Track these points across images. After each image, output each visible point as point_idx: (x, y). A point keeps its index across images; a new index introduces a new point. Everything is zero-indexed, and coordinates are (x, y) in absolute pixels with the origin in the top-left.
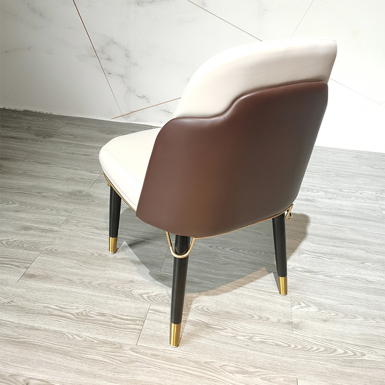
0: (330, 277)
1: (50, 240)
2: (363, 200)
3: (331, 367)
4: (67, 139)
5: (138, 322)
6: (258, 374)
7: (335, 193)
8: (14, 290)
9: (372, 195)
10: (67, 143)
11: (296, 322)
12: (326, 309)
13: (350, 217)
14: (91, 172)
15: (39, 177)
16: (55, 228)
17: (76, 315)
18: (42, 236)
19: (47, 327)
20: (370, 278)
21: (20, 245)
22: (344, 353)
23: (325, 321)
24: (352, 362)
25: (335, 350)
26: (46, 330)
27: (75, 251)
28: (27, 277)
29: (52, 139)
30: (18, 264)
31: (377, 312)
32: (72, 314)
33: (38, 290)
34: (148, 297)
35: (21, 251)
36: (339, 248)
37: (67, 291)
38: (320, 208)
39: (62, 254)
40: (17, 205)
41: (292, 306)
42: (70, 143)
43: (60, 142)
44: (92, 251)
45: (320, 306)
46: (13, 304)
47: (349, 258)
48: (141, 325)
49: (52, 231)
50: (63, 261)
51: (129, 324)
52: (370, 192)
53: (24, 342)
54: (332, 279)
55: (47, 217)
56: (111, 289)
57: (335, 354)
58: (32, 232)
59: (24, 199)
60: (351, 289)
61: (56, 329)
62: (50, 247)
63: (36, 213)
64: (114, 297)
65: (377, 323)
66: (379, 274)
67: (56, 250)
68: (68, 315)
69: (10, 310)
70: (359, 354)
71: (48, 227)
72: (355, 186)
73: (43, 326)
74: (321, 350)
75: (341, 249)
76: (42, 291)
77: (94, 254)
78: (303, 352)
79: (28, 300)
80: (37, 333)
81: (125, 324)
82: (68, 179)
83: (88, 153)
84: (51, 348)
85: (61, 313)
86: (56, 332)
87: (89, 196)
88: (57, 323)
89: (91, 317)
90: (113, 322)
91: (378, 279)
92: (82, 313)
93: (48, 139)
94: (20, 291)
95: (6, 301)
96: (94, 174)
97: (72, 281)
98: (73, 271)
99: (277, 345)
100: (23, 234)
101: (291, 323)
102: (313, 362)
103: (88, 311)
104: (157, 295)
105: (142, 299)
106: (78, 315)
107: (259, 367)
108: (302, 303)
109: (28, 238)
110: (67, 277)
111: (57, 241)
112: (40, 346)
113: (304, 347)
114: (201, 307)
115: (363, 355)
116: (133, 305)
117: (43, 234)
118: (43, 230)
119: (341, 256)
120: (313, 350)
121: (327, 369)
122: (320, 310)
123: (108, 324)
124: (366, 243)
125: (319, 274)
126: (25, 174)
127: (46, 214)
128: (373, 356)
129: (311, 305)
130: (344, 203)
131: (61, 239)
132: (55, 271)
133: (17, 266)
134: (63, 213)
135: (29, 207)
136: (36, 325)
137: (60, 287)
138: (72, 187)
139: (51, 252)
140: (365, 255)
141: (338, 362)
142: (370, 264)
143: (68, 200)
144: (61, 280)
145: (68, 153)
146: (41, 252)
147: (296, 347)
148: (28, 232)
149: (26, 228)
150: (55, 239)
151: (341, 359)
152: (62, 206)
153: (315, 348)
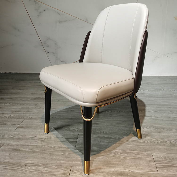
0: (157, 117)
1: (28, 114)
2: (165, 92)
4: (30, 81)
5: (74, 139)
6: (134, 153)
7: (152, 90)
8: (14, 133)
9: (169, 90)
11: (146, 134)
12: (159, 128)
13: (161, 97)
15: (20, 94)
16: (30, 110)
17: (45, 139)
18: (24, 114)
19: (32, 144)
20: (175, 117)
21: (15, 117)
22: (170, 143)
23: (159, 132)
24: (174, 145)
25: (166, 142)
26: (32, 145)
28: (20, 128)
29: (24, 81)
32: (43, 139)
33: (26, 132)
34: (78, 130)
35: (15, 119)
36: (159, 108)
37: (39, 131)
38: (147, 95)
39: (35, 119)
40: (11, 104)
41: (143, 129)
42: (32, 82)
43: (27, 82)
45: (156, 128)
47: (164, 111)
48: (76, 140)
50: (35, 121)
51: (71, 140)
52: (167, 89)
53: (22, 151)
54: (159, 118)
55: (25, 107)
58: (19, 112)
59: (13, 102)
60: (168, 121)
61: (36, 144)
62: (29, 117)
63: (20, 106)
64: (62, 131)
67: (31, 118)
69: (14, 140)
71: (27, 110)
72: (160, 87)
73: (30, 144)
74: (160, 142)
76: (28, 132)
78: (152, 144)
79: (22, 136)
80: (28, 147)
82: (33, 94)
84: (35, 152)
85: (38, 139)
86: (36, 146)
87: (43, 98)
88: (37, 142)
89: (52, 139)
92: (48, 138)
93: (22, 81)
94: (17, 133)
95: (11, 137)
97: (41, 127)
99: (140, 142)
100: (15, 114)
101: (144, 134)
102: (157, 147)
103: (50, 137)
105: (75, 131)
108: (147, 127)
109: (18, 115)
110: (39, 126)
112: (30, 151)
113: (152, 142)
114: (102, 132)
116: (71, 133)
118: (24, 111)
119: (161, 110)
121: (164, 148)
123: (61, 141)
125: (153, 117)
126: (13, 93)
129: (151, 127)
130: (157, 93)
131: (33, 114)
132: (32, 125)
133: (14, 125)
134: (33, 105)
135: (17, 104)
136: (27, 144)
137: (36, 130)
138: (35, 96)
139: (29, 119)
140: (171, 109)
141: (168, 146)
142: (174, 112)
143: (34, 100)
144: (36, 127)
145: (32, 85)
146: (25, 119)
147: (148, 142)
148: (17, 113)
149: (16, 111)
150: (30, 114)
151: (169, 144)
152: (32, 103)
153: (157, 142)
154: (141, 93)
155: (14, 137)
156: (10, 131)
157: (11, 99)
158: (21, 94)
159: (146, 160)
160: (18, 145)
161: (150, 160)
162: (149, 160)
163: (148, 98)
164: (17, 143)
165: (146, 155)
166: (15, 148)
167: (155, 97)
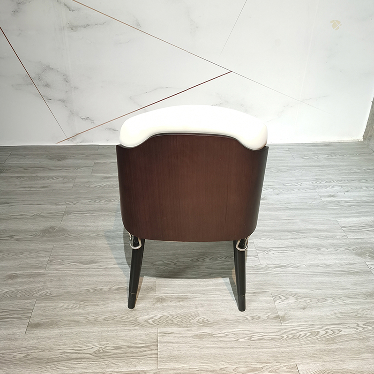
0: (297, 268)
1: (41, 285)
2: (304, 191)
3: (319, 348)
5: (152, 347)
6: (265, 368)
8: (25, 343)
9: (310, 185)
10: (20, 177)
11: (282, 315)
12: (302, 298)
13: (298, 209)
14: (56, 205)
15: (5, 219)
16: (42, 271)
17: (94, 354)
18: (31, 283)
20: (328, 263)
21: (13, 296)
22: (325, 333)
23: (304, 309)
24: (333, 339)
25: (318, 332)
27: (70, 290)
28: (33, 327)
29: (2, 174)
30: (19, 316)
31: (340, 292)
32: (89, 354)
33: (49, 338)
34: (154, 321)
35: (16, 302)
36: (297, 240)
37: (76, 333)
38: (272, 205)
39: (58, 297)
41: (275, 302)
42: (23, 177)
43: (12, 177)
44: (86, 287)
45: (296, 296)
46: (30, 357)
47: (307, 247)
48: (156, 349)
49: (39, 275)
50: (62, 304)
51: (145, 351)
52: (308, 183)
54: (300, 270)
55: (28, 261)
56: (117, 321)
57: (319, 335)
60: (315, 275)
61: (80, 371)
62: (44, 292)
63: (16, 259)
64: (123, 328)
65: (343, 301)
66: (334, 257)
67: (50, 294)
68: (86, 355)
69: (30, 364)
70: (337, 331)
71: (34, 272)
72: (294, 178)
74: (308, 335)
75: (299, 240)
76: (53, 338)
77: (89, 291)
78: (294, 340)
79: (44, 350)
81: (141, 352)
82: (35, 217)
83: (46, 185)
85: (79, 356)
87: (63, 231)
88: (79, 365)
89: (108, 352)
90: (130, 352)
91: (334, 262)
92: (99, 351)
94: (32, 342)
95: (22, 355)
96: (60, 207)
97: (78, 322)
98: (75, 311)
99: (273, 339)
100: (11, 284)
101: (278, 317)
102: (304, 347)
103: (103, 347)
104: (160, 317)
105: (148, 325)
106: (96, 353)
107: (264, 362)
108: (281, 297)
109: (18, 287)
110: (72, 318)
111: (49, 284)
113: (294, 336)
114: (201, 320)
115: (340, 331)
116: (142, 332)
117: (32, 279)
118: (30, 276)
119: (300, 246)
120: (301, 336)
121: (316, 350)
122: (297, 299)
123: (126, 354)
124: (317, 231)
125: (288, 267)
127: (27, 259)
128: (347, 330)
129: (289, 296)
130: (290, 196)
131: (51, 281)
132: (58, 316)
133: (19, 318)
134: (43, 254)
135: (6, 254)
137: (69, 330)
138: (42, 225)
140: (318, 242)
141: (323, 342)
142: (324, 249)
143: (44, 239)
144: (67, 322)
145: (25, 188)
146: (37, 299)
147: (288, 336)
148: (15, 281)
149: (11, 277)
150: (45, 282)
151: (324, 339)
152: (40, 246)
153: (303, 334)
155: (28, 355)
156: (16, 339)
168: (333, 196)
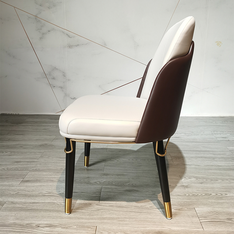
1: (34, 165)
2: (205, 135)
3: (211, 201)
4: (31, 124)
5: (97, 193)
7: (190, 134)
8: (18, 188)
9: (210, 133)
11: (186, 185)
12: (200, 179)
13: (201, 142)
14: (50, 136)
15: (19, 140)
16: (36, 160)
17: (59, 194)
18: (29, 164)
19: (43, 201)
20: (220, 165)
21: (17, 169)
22: (216, 195)
23: (201, 183)
24: (221, 198)
25: (211, 194)
26: (43, 203)
27: (51, 168)
28: (24, 182)
29: (22, 124)
31: (228, 177)
32: (56, 194)
33: (33, 187)
34: (100, 183)
35: (17, 172)
37: (51, 185)
38: (184, 140)
39: (43, 170)
40: (9, 153)
41: (182, 179)
42: (34, 125)
43: (27, 125)
44: (61, 167)
45: (197, 178)
47: (206, 158)
48: (99, 194)
49: (33, 162)
50: (44, 173)
51: (92, 195)
52: (208, 132)
53: (31, 209)
54: (200, 167)
55: (29, 156)
56: (77, 182)
57: (211, 196)
58: (21, 163)
59: (12, 150)
60: (211, 169)
61: (49, 201)
62: (35, 168)
63: (22, 155)
64: (80, 185)
65: (229, 181)
67: (39, 169)
68: (54, 195)
69: (18, 197)
70: (224, 194)
71: (31, 160)
72: (199, 130)
73: (41, 201)
74: (203, 195)
75: (200, 155)
76: (36, 186)
77: (62, 169)
79: (29, 191)
80: (38, 204)
82: (37, 140)
83: (46, 129)
84: (49, 210)
85: (50, 195)
86: (49, 203)
87: (52, 145)
88: (49, 199)
90: (83, 195)
91: (224, 164)
92: (63, 193)
93: (20, 125)
94: (22, 188)
95: (15, 193)
96: (52, 137)
97: (52, 181)
98: (52, 176)
99: (179, 195)
100: (16, 165)
102: (200, 200)
104: (105, 181)
105: (96, 184)
108: (186, 177)
109: (20, 166)
110: (49, 179)
111: (38, 165)
112: (41, 210)
113: (193, 195)
114: (131, 184)
115: (226, 194)
118: (28, 162)
119: (202, 157)
121: (209, 202)
123: (80, 196)
124: (213, 151)
125: (192, 165)
126: (9, 140)
128: (232, 194)
129: (191, 178)
130: (196, 137)
131: (40, 164)
132: (41, 178)
133: (17, 178)
134: (38, 154)
135: (17, 153)
136: (36, 201)
137: (47, 184)
138: (40, 143)
139: (36, 170)
140: (214, 156)
141: (214, 199)
142: (218, 159)
143: (40, 148)
144: (46, 181)
145: (34, 129)
146: (30, 171)
147: (189, 195)
148: (19, 163)
149: (17, 162)
150: (37, 164)
151: (215, 197)
152: (37, 151)
153: (200, 194)
154: (176, 137)
155: (18, 193)
156: (13, 186)
157: (8, 147)
158: (21, 140)
159: (189, 216)
160: (24, 203)
161: (193, 216)
162: (191, 216)
163: (184, 143)
164: (23, 200)
165: (188, 210)
166: (21, 206)
167: (193, 142)
168: (225, 138)
